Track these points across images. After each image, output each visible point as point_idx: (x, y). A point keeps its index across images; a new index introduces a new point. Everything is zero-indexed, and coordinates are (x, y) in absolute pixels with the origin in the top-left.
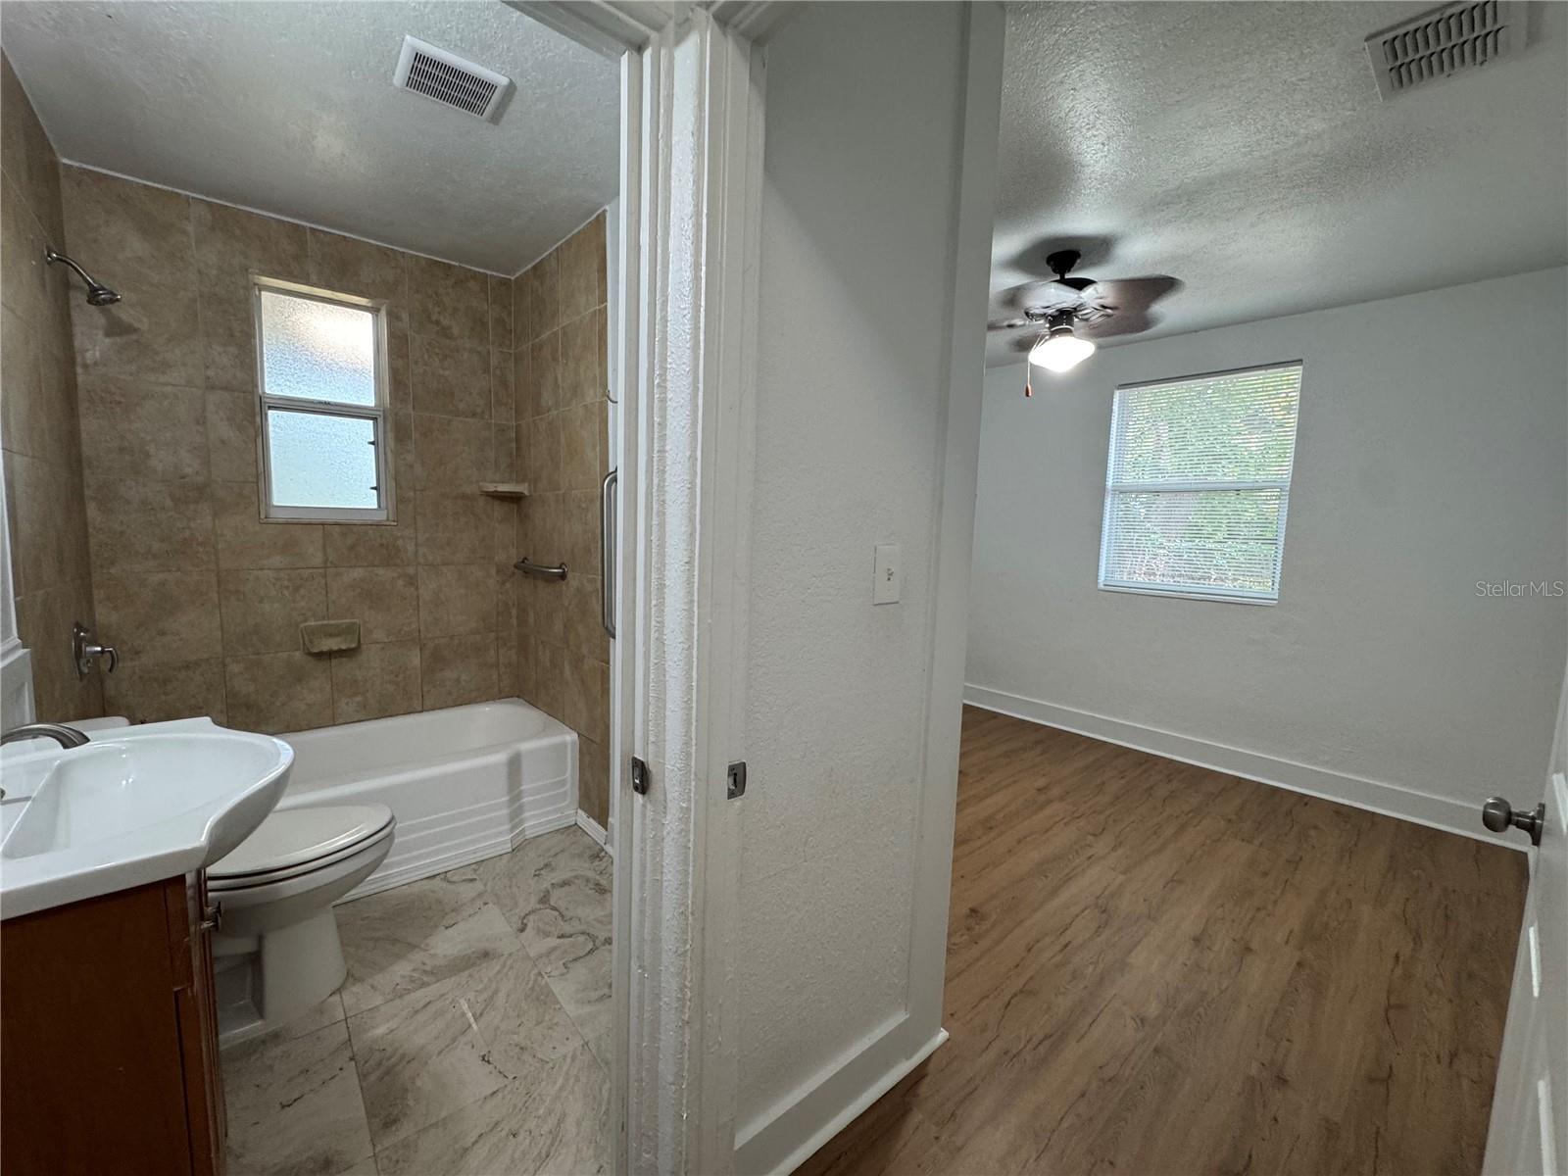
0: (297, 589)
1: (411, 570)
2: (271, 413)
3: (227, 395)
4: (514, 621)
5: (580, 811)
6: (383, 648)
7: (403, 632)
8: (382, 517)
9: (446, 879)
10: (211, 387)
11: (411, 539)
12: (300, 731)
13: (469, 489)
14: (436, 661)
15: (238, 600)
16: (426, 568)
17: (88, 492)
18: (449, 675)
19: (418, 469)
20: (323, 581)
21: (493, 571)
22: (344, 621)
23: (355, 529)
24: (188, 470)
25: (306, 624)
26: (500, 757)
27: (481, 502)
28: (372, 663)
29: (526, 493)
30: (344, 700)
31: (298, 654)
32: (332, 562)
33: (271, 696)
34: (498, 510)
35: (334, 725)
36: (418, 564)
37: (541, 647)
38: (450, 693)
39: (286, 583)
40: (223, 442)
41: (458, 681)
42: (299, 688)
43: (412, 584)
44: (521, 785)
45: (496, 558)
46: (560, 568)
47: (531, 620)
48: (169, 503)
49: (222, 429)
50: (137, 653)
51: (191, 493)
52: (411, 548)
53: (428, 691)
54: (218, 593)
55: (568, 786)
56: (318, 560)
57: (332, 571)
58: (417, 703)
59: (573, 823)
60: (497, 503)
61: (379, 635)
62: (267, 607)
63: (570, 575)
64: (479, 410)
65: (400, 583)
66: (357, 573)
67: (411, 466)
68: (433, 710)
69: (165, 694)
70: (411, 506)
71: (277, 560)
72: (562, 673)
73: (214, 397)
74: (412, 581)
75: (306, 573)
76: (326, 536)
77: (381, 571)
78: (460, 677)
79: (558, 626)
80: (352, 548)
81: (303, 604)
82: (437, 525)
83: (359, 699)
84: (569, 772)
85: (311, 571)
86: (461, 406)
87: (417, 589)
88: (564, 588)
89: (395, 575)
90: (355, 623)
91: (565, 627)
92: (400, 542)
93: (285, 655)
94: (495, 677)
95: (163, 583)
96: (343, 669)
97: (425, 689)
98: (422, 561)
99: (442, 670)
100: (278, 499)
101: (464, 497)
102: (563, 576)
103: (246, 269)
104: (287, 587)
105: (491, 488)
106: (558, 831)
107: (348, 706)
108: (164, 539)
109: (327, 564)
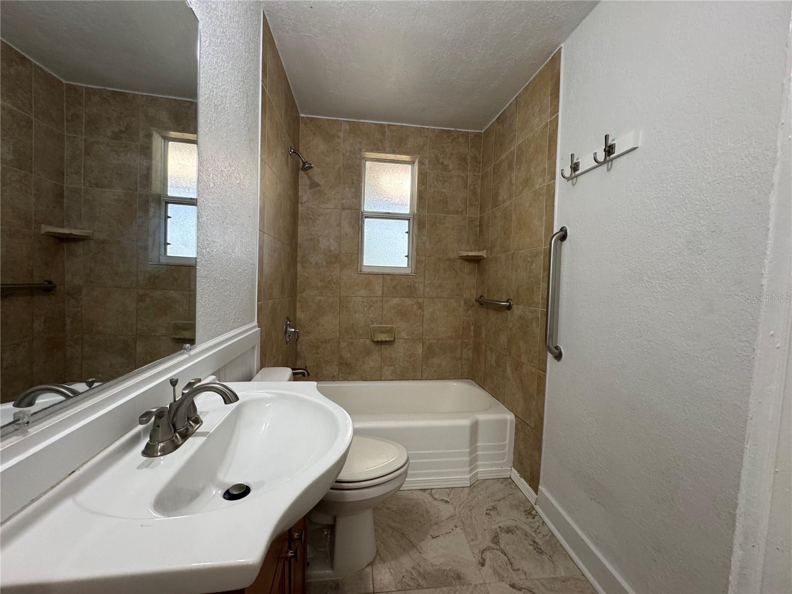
0: (370, 307)
1: (421, 300)
2: (366, 220)
3: (349, 211)
4: (472, 334)
5: (513, 469)
6: (405, 342)
7: (414, 335)
8: (408, 271)
9: (431, 495)
10: (344, 209)
11: (422, 283)
12: (367, 380)
13: (452, 256)
14: (430, 352)
15: (347, 311)
16: (428, 299)
17: (298, 259)
18: (435, 360)
19: (428, 245)
20: (381, 305)
21: (462, 303)
22: (389, 326)
23: (397, 277)
24: (333, 248)
25: (373, 326)
27: (459, 262)
28: (400, 349)
29: (485, 256)
30: (386, 367)
31: (368, 340)
32: (385, 295)
33: (356, 361)
34: (468, 267)
35: (381, 380)
36: (425, 297)
37: (489, 352)
38: (435, 371)
39: (366, 304)
40: (346, 234)
41: (440, 365)
42: (367, 358)
43: (421, 308)
44: (477, 443)
45: (464, 296)
46: (507, 302)
47: (484, 335)
48: (325, 264)
49: (347, 228)
50: (309, 333)
51: (334, 259)
52: (421, 289)
53: (425, 369)
54: (339, 307)
55: (506, 450)
56: (379, 293)
57: (385, 299)
58: (419, 374)
59: (509, 476)
60: (466, 263)
61: (404, 335)
62: (357, 315)
63: (514, 307)
64: (460, 210)
65: (415, 307)
66: (396, 301)
67: (424, 243)
68: (426, 380)
69: (317, 354)
70: (423, 265)
71: (363, 292)
72: (504, 371)
73: (344, 213)
74: (421, 307)
75: (374, 299)
76: (384, 280)
77: (406, 300)
78: (441, 363)
79: (503, 339)
80: (394, 287)
81: (372, 315)
82: (435, 275)
83: (392, 368)
84: (507, 441)
85: (376, 298)
86: (451, 208)
87: (423, 311)
88: (509, 316)
89: (413, 303)
90: (393, 327)
91: (509, 341)
92: (417, 285)
93: (362, 340)
94: (460, 365)
95: (320, 301)
96: (386, 351)
97: (424, 367)
98: (426, 295)
99: (432, 358)
100: (366, 262)
101: (450, 260)
102: (509, 308)
103: (360, 150)
104: (366, 306)
105: (465, 254)
106: (499, 479)
107: (387, 371)
108: (322, 281)
109: (383, 295)
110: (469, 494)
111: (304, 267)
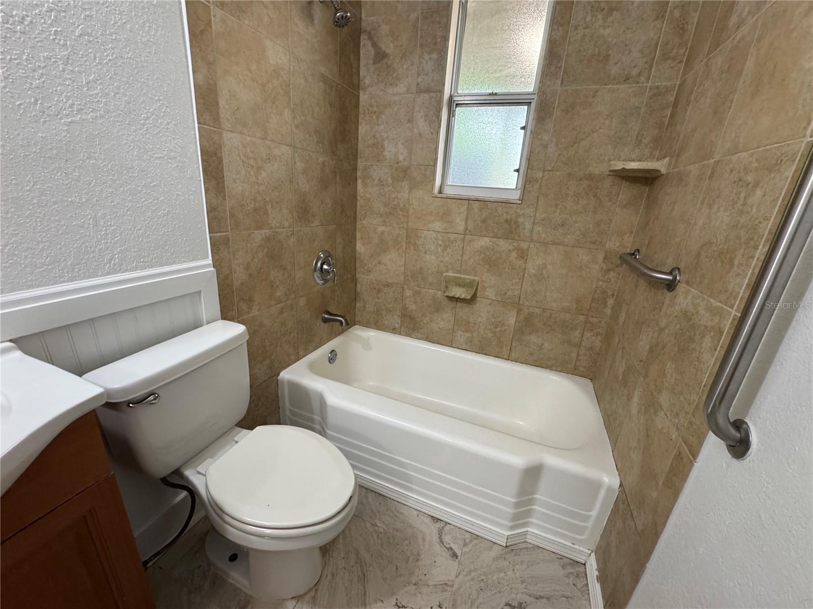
0: (446, 247)
1: (524, 245)
2: (458, 109)
3: (426, 96)
4: (608, 311)
5: (593, 555)
6: (490, 304)
7: (507, 296)
8: (515, 196)
10: (420, 91)
11: (531, 217)
12: (433, 343)
13: (597, 169)
14: (527, 325)
15: (415, 250)
16: (538, 245)
17: (359, 174)
18: (534, 339)
19: (552, 148)
20: (461, 246)
21: (601, 256)
22: (469, 277)
23: (490, 205)
24: (401, 158)
25: (447, 274)
26: (518, 461)
27: (608, 183)
28: (483, 311)
29: (663, 171)
30: (460, 333)
31: (439, 293)
32: (470, 231)
33: (422, 316)
34: (626, 192)
35: (451, 347)
36: (532, 240)
37: (620, 353)
38: (531, 354)
39: (440, 242)
40: (420, 134)
41: (541, 347)
42: (436, 315)
43: (523, 257)
44: (533, 493)
45: (607, 246)
46: (670, 273)
47: (622, 319)
48: (390, 180)
49: (421, 124)
50: (370, 271)
51: (403, 173)
52: (528, 226)
53: (515, 347)
54: (406, 243)
55: (590, 524)
56: (461, 228)
57: (468, 237)
58: (506, 351)
59: (583, 562)
60: (625, 184)
61: (490, 293)
62: (428, 257)
63: (681, 288)
64: (635, 72)
65: (514, 254)
66: (485, 242)
67: (546, 146)
68: (516, 361)
69: (378, 298)
70: (535, 186)
71: (438, 225)
73: (420, 99)
74: (523, 255)
75: (452, 237)
76: (469, 209)
77: (501, 242)
78: (543, 344)
79: (644, 344)
80: (484, 221)
81: (447, 259)
82: (557, 205)
83: (468, 335)
84: (594, 513)
85: (456, 235)
86: (614, 70)
87: (525, 263)
88: (667, 302)
89: (511, 248)
90: (476, 280)
91: (651, 350)
92: (521, 220)
93: (432, 291)
94: (574, 355)
95: (383, 232)
96: (463, 311)
97: (514, 344)
98: (535, 238)
99: (530, 334)
101: (590, 177)
102: (671, 286)
104: (441, 245)
105: (619, 165)
107: (461, 336)
108: (386, 205)
109: (466, 231)
110: (496, 559)
111: (365, 185)
